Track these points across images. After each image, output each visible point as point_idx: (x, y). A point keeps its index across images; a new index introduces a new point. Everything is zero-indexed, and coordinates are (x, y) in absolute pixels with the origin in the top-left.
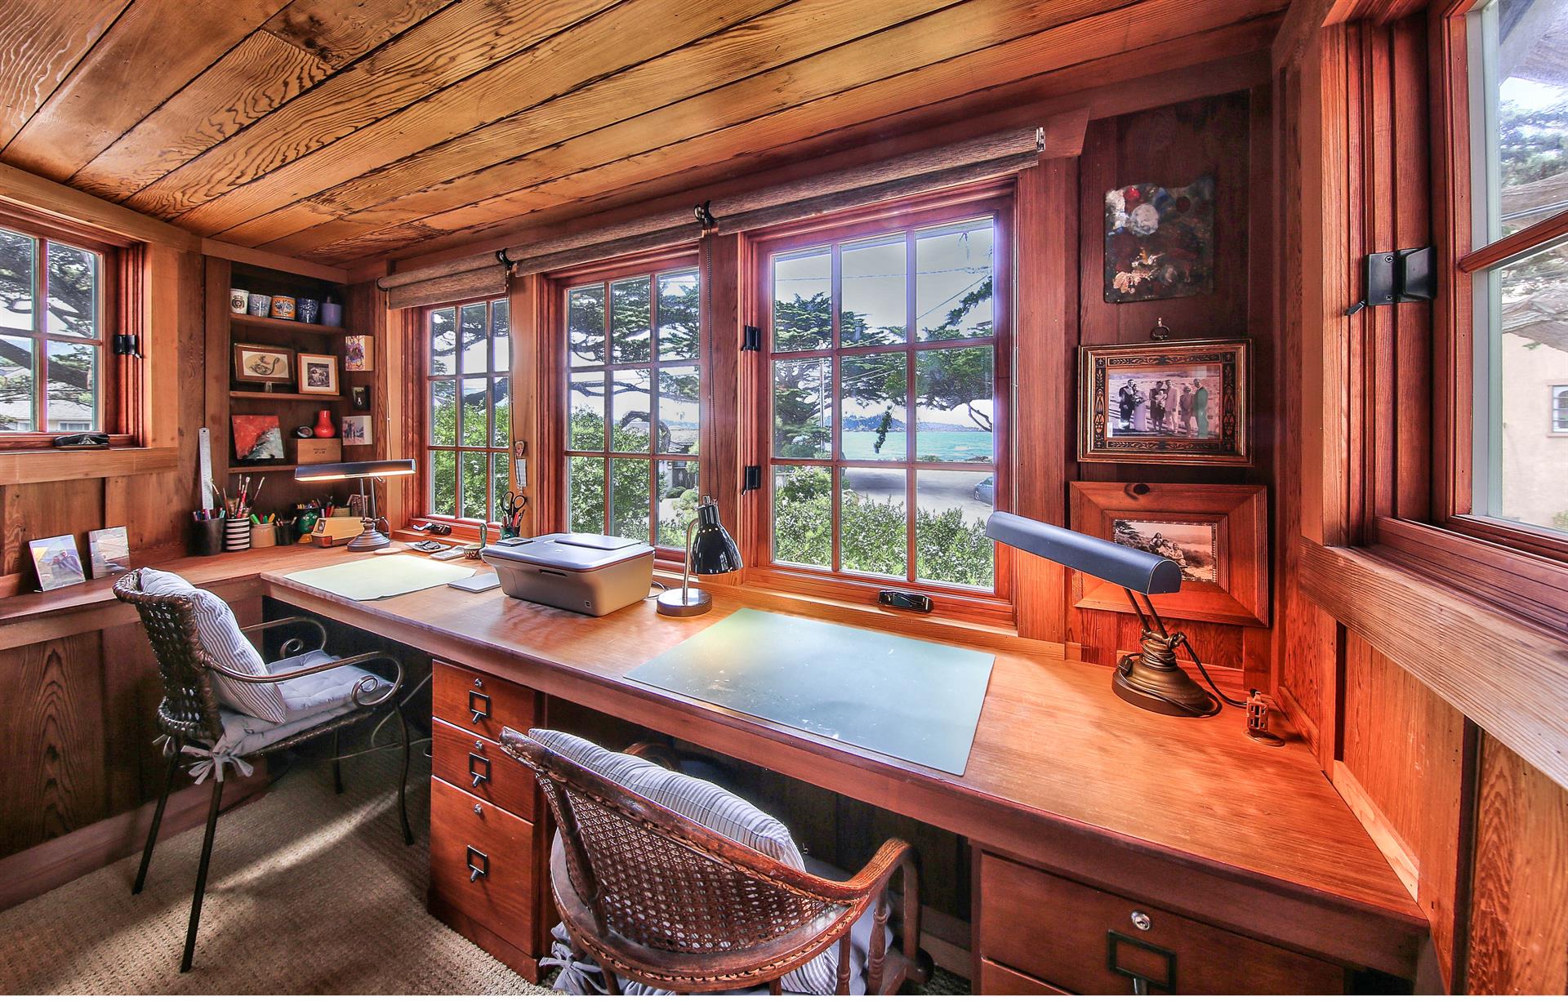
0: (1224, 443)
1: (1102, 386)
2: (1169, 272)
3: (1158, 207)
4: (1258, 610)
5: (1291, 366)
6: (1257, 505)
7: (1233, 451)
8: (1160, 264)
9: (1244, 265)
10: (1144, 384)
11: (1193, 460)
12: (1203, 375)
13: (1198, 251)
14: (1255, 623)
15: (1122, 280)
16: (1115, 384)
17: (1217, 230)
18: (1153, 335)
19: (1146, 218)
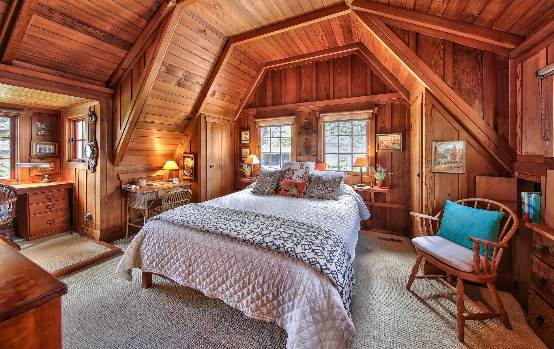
0: (55, 154)
1: (36, 147)
2: (47, 133)
3: (45, 125)
4: (59, 172)
5: (63, 146)
6: (59, 160)
7: (56, 155)
8: (45, 132)
9: (57, 134)
10: (43, 147)
11: (50, 156)
12: (51, 146)
13: (51, 131)
14: (59, 173)
15: (39, 133)
16: (38, 147)
17: (53, 129)
18: (44, 141)
19: (43, 126)
